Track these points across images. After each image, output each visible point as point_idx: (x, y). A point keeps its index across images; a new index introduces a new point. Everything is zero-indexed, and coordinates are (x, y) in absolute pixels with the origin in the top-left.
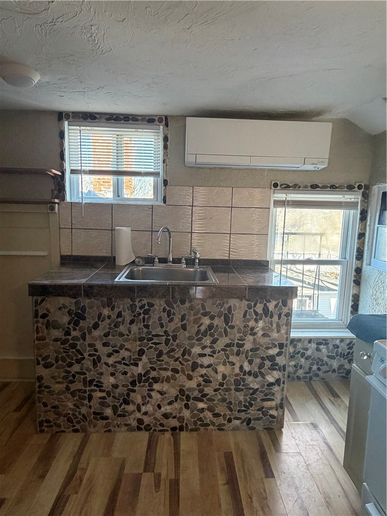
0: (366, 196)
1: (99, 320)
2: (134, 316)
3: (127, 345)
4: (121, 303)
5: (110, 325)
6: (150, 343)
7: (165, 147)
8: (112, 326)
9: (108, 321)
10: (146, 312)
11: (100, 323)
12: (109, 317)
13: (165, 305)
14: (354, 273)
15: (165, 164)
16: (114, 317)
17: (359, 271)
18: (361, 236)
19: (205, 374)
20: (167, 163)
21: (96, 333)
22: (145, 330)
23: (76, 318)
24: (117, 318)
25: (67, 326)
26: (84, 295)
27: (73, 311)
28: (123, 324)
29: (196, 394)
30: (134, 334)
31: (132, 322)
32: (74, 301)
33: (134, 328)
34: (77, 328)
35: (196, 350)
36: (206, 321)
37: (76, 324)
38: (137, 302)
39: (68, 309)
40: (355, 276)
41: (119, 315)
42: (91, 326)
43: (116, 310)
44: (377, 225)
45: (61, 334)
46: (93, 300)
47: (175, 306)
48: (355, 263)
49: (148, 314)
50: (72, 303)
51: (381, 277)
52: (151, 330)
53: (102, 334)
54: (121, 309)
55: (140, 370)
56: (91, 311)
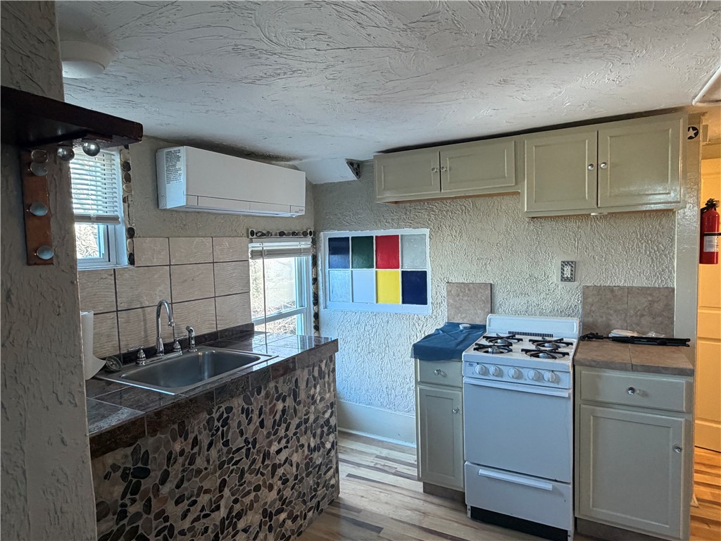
0: (314, 242)
1: (168, 466)
2: (212, 435)
3: (206, 485)
4: (196, 422)
5: (184, 465)
6: (230, 465)
7: (127, 179)
8: (186, 466)
9: (181, 460)
10: (225, 423)
11: (170, 469)
12: (182, 453)
13: (244, 404)
14: (313, 319)
15: (126, 204)
16: (187, 449)
17: (317, 316)
18: (315, 280)
19: (283, 473)
20: (130, 202)
21: (165, 490)
22: (225, 449)
23: (134, 480)
24: (192, 449)
25: (120, 502)
26: (148, 433)
27: (130, 469)
28: (199, 455)
29: (278, 505)
30: (214, 461)
31: (210, 445)
32: (129, 450)
33: (214, 453)
34: (137, 497)
35: (275, 448)
36: (280, 406)
37: (136, 490)
38: (214, 413)
39: (121, 470)
40: (314, 322)
41: (195, 442)
42: (157, 482)
43: (191, 436)
44: (327, 269)
45: (111, 523)
46: (158, 435)
47: (252, 399)
48: (313, 309)
49: (227, 424)
50: (126, 456)
51: (346, 317)
52: (231, 446)
53: (174, 486)
54: (196, 432)
55: (223, 512)
56: (156, 455)
